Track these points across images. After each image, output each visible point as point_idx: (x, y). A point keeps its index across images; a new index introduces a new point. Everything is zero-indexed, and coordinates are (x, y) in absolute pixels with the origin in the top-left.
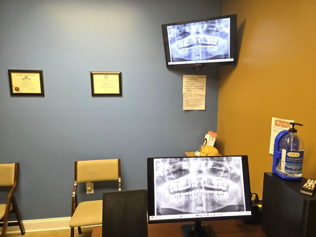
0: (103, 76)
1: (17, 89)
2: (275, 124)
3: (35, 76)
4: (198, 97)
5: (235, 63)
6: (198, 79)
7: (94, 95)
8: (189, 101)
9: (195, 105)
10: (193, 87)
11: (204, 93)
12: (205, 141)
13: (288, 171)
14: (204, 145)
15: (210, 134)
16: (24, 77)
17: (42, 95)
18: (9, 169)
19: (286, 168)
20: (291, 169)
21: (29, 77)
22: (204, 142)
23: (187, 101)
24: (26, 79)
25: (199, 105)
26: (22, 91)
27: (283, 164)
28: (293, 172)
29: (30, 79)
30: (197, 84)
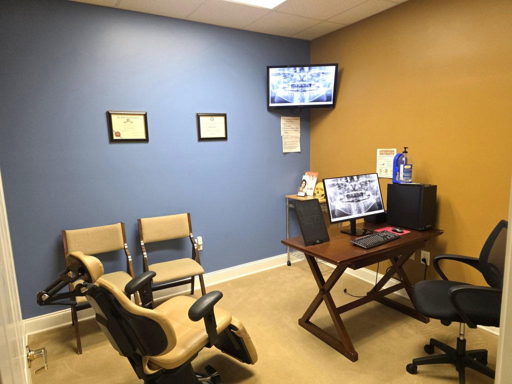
0: (209, 118)
1: (118, 134)
2: (380, 154)
3: (138, 118)
4: (294, 139)
5: (333, 106)
6: (294, 121)
7: (201, 139)
8: (287, 143)
9: (292, 148)
10: (290, 129)
11: (299, 135)
12: (304, 182)
13: (405, 178)
14: (303, 187)
15: (308, 174)
16: (126, 120)
17: (146, 140)
18: (116, 230)
19: (404, 176)
20: (407, 177)
21: (131, 120)
22: (302, 183)
23: (286, 144)
24: (128, 122)
25: (295, 147)
26: (124, 136)
27: (402, 174)
28: (408, 178)
29: (132, 123)
30: (293, 126)
